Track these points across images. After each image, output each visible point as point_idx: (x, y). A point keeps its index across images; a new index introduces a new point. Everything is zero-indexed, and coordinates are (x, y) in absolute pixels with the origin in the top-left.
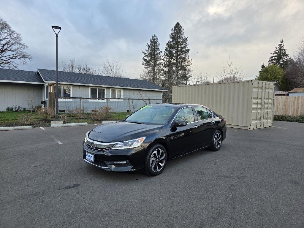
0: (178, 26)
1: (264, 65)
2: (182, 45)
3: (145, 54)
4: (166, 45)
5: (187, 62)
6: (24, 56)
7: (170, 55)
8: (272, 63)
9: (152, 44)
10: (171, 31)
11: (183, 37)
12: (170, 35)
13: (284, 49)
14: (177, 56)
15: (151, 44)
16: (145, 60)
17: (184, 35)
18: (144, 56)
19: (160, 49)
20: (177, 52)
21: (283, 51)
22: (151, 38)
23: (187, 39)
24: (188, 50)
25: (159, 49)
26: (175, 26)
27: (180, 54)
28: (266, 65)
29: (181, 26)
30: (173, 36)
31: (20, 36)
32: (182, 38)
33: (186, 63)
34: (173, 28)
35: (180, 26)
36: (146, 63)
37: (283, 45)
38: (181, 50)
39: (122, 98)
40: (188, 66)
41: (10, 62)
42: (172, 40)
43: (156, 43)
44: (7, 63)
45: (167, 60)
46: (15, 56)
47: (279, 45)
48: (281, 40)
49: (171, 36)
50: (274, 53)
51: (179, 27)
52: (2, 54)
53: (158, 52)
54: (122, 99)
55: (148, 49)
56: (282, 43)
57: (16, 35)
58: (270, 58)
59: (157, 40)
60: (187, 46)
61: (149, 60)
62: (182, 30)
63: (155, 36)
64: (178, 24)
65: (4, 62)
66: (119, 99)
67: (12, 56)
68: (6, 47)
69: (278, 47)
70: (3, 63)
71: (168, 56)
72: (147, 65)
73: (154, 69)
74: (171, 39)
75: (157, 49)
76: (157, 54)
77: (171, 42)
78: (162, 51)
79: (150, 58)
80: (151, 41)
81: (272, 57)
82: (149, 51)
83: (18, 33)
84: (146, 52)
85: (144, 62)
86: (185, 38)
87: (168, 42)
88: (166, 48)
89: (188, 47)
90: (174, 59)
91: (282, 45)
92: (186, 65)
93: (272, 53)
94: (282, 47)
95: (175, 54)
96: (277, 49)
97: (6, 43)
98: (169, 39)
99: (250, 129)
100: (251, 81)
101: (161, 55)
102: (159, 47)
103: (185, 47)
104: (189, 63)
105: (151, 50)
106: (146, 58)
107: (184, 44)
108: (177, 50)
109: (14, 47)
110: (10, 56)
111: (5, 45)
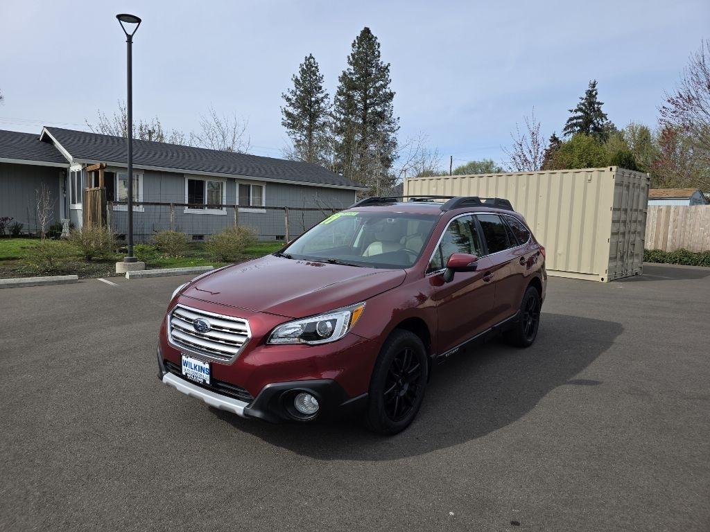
0: (366, 38)
1: (556, 136)
2: (378, 81)
3: (288, 100)
4: (340, 81)
5: (389, 124)
7: (348, 105)
8: (573, 132)
9: (305, 78)
10: (351, 48)
11: (379, 62)
12: (349, 57)
13: (597, 101)
14: (366, 107)
15: (302, 75)
16: (289, 115)
17: (381, 59)
18: (285, 103)
19: (323, 89)
20: (364, 100)
21: (596, 106)
22: (303, 61)
23: (389, 68)
24: (391, 95)
25: (320, 88)
26: (359, 36)
27: (372, 104)
29: (375, 36)
30: (356, 60)
32: (377, 65)
33: (387, 127)
34: (355, 41)
35: (373, 36)
36: (290, 122)
37: (596, 94)
38: (375, 95)
39: (264, 205)
40: (389, 133)
42: (354, 70)
43: (315, 75)
45: (342, 117)
47: (587, 92)
48: (592, 82)
49: (351, 57)
50: (576, 111)
51: (370, 39)
53: (320, 96)
54: (263, 208)
55: (294, 89)
56: (594, 87)
58: (568, 122)
59: (316, 67)
60: (388, 86)
61: (298, 115)
62: (377, 47)
63: (311, 57)
64: (367, 31)
66: (256, 207)
69: (585, 96)
71: (344, 108)
72: (294, 127)
73: (309, 136)
74: (352, 67)
75: (316, 88)
76: (317, 102)
77: (350, 73)
78: (327, 95)
79: (299, 110)
80: (303, 70)
81: (575, 118)
82: (298, 93)
84: (290, 97)
85: (285, 118)
86: (383, 65)
87: (344, 73)
88: (339, 88)
89: (391, 87)
90: (360, 116)
91: (594, 93)
92: (386, 131)
93: (571, 111)
94: (594, 96)
95: (359, 102)
96: (584, 101)
98: (346, 67)
99: (606, 280)
100: (611, 169)
101: (326, 102)
102: (320, 84)
103: (384, 86)
104: (392, 125)
105: (301, 91)
106: (290, 111)
107: (382, 80)
108: (365, 94)
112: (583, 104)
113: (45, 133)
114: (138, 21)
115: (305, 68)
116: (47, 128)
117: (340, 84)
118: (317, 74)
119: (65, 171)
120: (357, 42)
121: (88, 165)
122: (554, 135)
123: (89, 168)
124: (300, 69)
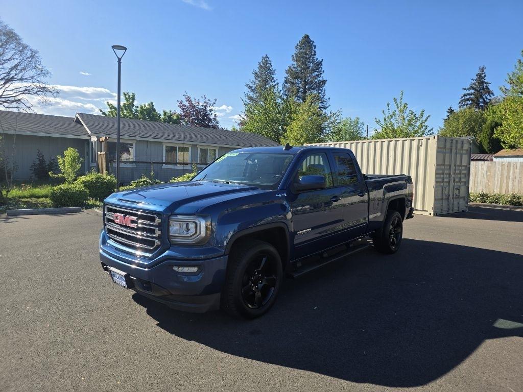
0: (307, 42)
2: (314, 72)
3: (250, 87)
4: (287, 73)
5: (322, 103)
6: (43, 89)
8: (466, 105)
9: (262, 71)
10: (295, 49)
12: (293, 56)
13: (486, 81)
14: (305, 91)
15: (260, 70)
17: (316, 57)
18: (247, 90)
19: (275, 79)
20: (304, 86)
21: (485, 85)
22: (260, 60)
23: (322, 63)
24: (324, 82)
25: (273, 79)
26: (301, 40)
27: (310, 89)
28: (456, 109)
29: (312, 40)
30: (297, 58)
31: (37, 55)
32: (313, 62)
33: (320, 105)
34: (298, 44)
37: (485, 76)
38: (312, 82)
41: (19, 100)
42: (297, 65)
43: (269, 69)
44: (15, 101)
46: (28, 88)
47: (477, 75)
48: (481, 67)
49: (295, 57)
50: (469, 89)
51: (309, 43)
52: (6, 86)
53: (272, 84)
55: (254, 80)
56: (483, 71)
57: (30, 52)
58: (462, 97)
59: (270, 64)
60: (322, 75)
62: (313, 48)
63: (267, 57)
65: (10, 99)
67: (23, 89)
68: (13, 73)
69: (475, 78)
74: (295, 63)
75: (269, 78)
77: (294, 68)
78: (278, 83)
79: (258, 94)
80: (261, 67)
81: (466, 95)
82: (257, 82)
83: (34, 48)
84: (251, 86)
85: (247, 101)
86: (318, 61)
87: (290, 67)
88: (286, 78)
89: (324, 76)
90: (300, 97)
91: (483, 75)
92: (320, 107)
93: (465, 89)
94: (483, 78)
95: (300, 88)
96: (475, 81)
97: (14, 67)
99: (432, 215)
100: (434, 137)
102: (273, 76)
103: (318, 76)
104: (325, 104)
105: (259, 81)
106: (251, 95)
107: (317, 72)
108: (305, 81)
109: (27, 74)
110: (21, 89)
111: (12, 69)
112: (475, 84)
113: (77, 118)
114: (125, 49)
115: (262, 65)
116: (79, 114)
117: (286, 75)
118: (271, 68)
119: (88, 142)
121: (100, 138)
122: (451, 108)
123: (101, 139)
124: (258, 66)
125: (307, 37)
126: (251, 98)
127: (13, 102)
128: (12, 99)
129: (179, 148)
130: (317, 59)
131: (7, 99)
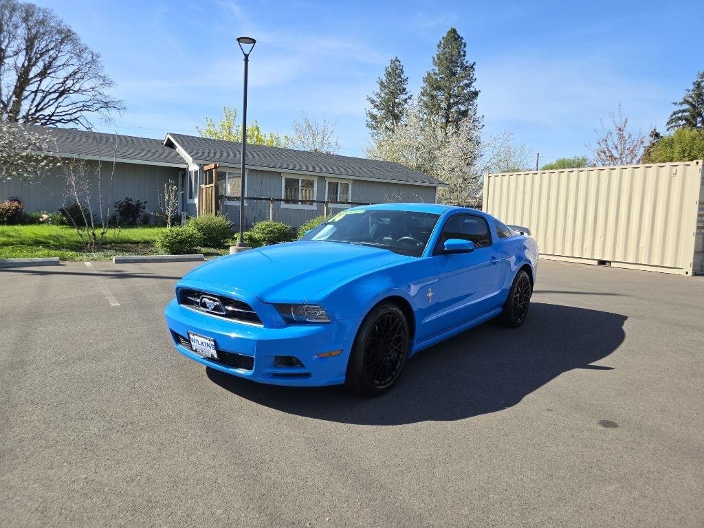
0: (454, 38)
1: (657, 131)
2: (463, 80)
3: (373, 102)
4: (424, 82)
5: (472, 122)
6: (107, 105)
7: (431, 105)
8: (677, 126)
9: (390, 80)
10: (437, 49)
11: (464, 61)
12: (433, 58)
14: (449, 107)
15: (387, 78)
17: (467, 58)
18: (369, 106)
19: (407, 90)
20: (448, 99)
22: (388, 64)
23: (474, 67)
24: (476, 94)
25: (404, 90)
26: (445, 36)
27: (456, 103)
28: (663, 131)
29: (461, 36)
30: (439, 61)
31: (98, 60)
32: (462, 64)
33: (470, 126)
34: (440, 42)
35: (459, 37)
36: (373, 123)
38: (459, 94)
39: (350, 201)
41: (76, 119)
42: (439, 70)
43: (400, 76)
44: (72, 120)
45: (425, 117)
46: (86, 104)
47: (694, 84)
49: (436, 59)
50: (681, 104)
51: (457, 39)
52: (60, 100)
53: (404, 97)
55: (379, 91)
57: (90, 56)
58: (672, 116)
59: (401, 70)
60: (473, 84)
61: (382, 116)
62: (463, 47)
63: (397, 60)
65: (65, 118)
66: (343, 203)
67: (81, 104)
68: (69, 83)
69: (692, 87)
70: (63, 119)
71: (427, 108)
72: (377, 128)
74: (437, 68)
75: (400, 90)
76: (401, 103)
77: (435, 74)
78: (411, 96)
79: (383, 111)
80: (389, 74)
81: (678, 113)
82: (383, 95)
83: (96, 51)
84: (375, 99)
85: (370, 120)
86: (468, 64)
87: (429, 74)
88: (423, 88)
89: (476, 86)
90: (443, 116)
91: (702, 84)
93: (676, 104)
95: (443, 102)
96: (691, 93)
97: (70, 76)
98: (431, 67)
99: (690, 274)
100: (697, 163)
101: (410, 104)
102: (405, 86)
103: (468, 85)
104: (476, 123)
105: (386, 94)
106: (374, 113)
107: (467, 79)
108: (449, 94)
109: (87, 85)
110: (78, 105)
111: (67, 78)
112: (691, 96)
113: (168, 138)
114: (254, 41)
115: (390, 71)
116: (171, 134)
117: (424, 85)
118: (402, 76)
119: (184, 171)
120: (443, 42)
121: (204, 165)
122: (655, 130)
123: (206, 168)
124: (385, 72)
125: (454, 31)
126: (374, 117)
127: (69, 121)
128: (67, 117)
129: (303, 181)
130: (467, 62)
131: (61, 118)
